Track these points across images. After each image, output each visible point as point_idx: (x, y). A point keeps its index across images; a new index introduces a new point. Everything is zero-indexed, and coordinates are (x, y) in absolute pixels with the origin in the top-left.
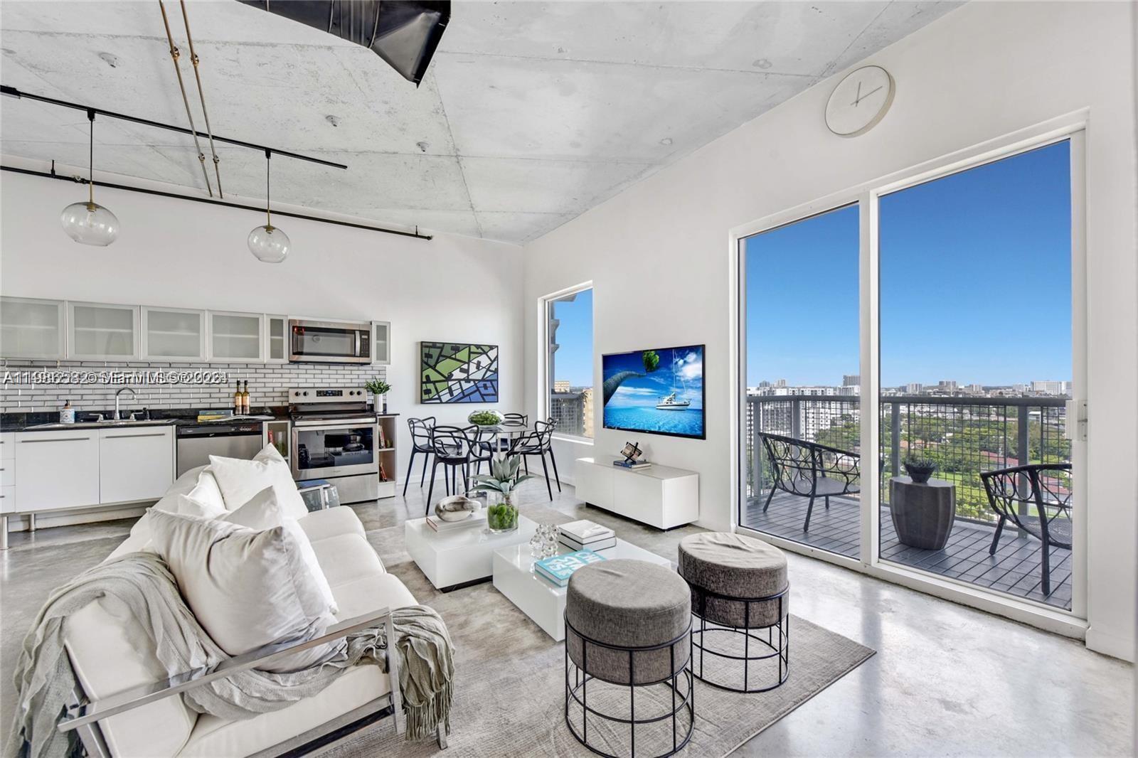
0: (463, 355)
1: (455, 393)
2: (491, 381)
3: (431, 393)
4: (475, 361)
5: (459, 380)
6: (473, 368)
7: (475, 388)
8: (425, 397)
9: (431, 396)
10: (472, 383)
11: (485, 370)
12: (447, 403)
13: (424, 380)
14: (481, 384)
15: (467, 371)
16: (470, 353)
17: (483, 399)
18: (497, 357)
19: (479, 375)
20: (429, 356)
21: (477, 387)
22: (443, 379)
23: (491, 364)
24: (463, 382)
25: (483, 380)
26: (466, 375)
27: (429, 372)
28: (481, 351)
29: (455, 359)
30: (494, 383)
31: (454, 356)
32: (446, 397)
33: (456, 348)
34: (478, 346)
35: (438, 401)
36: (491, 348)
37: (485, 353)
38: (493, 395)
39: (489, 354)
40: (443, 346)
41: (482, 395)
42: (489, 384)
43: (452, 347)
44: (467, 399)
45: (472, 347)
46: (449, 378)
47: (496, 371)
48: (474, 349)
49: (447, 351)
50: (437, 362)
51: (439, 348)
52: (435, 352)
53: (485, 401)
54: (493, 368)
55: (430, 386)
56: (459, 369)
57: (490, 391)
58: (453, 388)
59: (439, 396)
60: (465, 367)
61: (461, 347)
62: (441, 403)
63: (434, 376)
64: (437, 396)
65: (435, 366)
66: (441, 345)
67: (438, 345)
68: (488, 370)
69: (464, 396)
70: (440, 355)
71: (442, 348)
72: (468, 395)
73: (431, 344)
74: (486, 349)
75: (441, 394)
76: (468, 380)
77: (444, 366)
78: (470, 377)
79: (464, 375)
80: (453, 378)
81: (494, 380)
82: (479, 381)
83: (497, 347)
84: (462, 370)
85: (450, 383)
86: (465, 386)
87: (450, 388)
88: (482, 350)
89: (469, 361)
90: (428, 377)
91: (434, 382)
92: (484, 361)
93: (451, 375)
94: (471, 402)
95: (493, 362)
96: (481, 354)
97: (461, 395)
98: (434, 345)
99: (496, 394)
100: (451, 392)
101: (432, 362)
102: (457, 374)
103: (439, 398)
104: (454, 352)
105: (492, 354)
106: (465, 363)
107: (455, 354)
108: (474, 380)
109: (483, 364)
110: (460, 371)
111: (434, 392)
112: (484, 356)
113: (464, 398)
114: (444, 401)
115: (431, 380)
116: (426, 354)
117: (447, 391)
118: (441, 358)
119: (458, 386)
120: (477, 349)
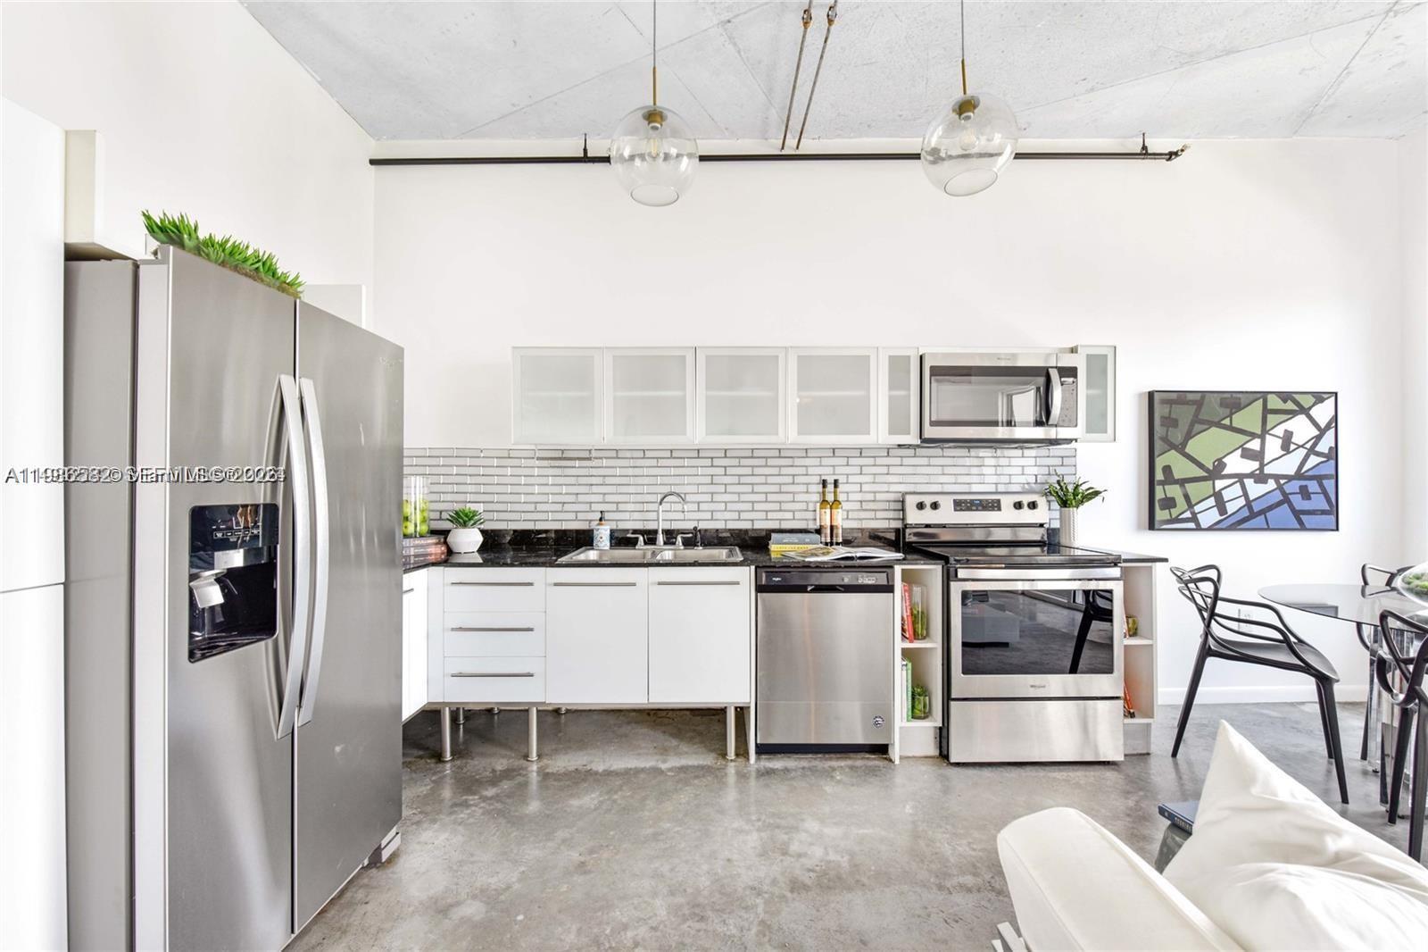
0: (1248, 418)
1: (1232, 508)
2: (1319, 479)
3: (1175, 506)
4: (1279, 431)
5: (1240, 478)
6: (1273, 446)
7: (1278, 497)
8: (1161, 515)
9: (1175, 512)
10: (1271, 484)
11: (1302, 452)
12: (1210, 529)
13: (1159, 477)
14: (1293, 487)
15: (1258, 456)
16: (1266, 411)
17: (1301, 522)
18: (1335, 418)
19: (1288, 465)
20: (1170, 422)
21: (1283, 492)
22: (1203, 474)
23: (1318, 438)
24: (1249, 482)
25: (1299, 475)
26: (1255, 465)
27: (1171, 458)
28: (1295, 408)
29: (1231, 428)
30: (1329, 484)
31: (1227, 422)
32: (1209, 516)
33: (1234, 402)
34: (1285, 396)
35: (1192, 525)
36: (1319, 397)
37: (1305, 411)
38: (1324, 512)
39: (1313, 412)
40: (1203, 398)
41: (1297, 514)
42: (1313, 486)
43: (1224, 400)
44: (1260, 521)
45: (1269, 396)
46: (1216, 471)
47: (1334, 454)
48: (1274, 403)
49: (1213, 410)
50: (1189, 436)
51: (1194, 402)
52: (1185, 413)
53: (1304, 528)
54: (1324, 446)
55: (1174, 491)
56: (1240, 450)
57: (1318, 503)
58: (1227, 495)
59: (1194, 515)
60: (1255, 445)
61: (1244, 400)
62: (1199, 528)
63: (1182, 468)
64: (1188, 515)
65: (1184, 444)
66: (1198, 397)
67: (1190, 397)
68: (1312, 451)
69: (1254, 515)
70: (1196, 420)
71: (1199, 404)
72: (1263, 512)
73: (1174, 396)
74: (1306, 401)
75: (1197, 509)
76: (1260, 477)
77: (1206, 445)
78: (1267, 470)
79: (1251, 466)
80: (1225, 472)
81: (1327, 477)
82: (1289, 478)
83: (1336, 394)
84: (1247, 454)
85: (1219, 484)
86: (1255, 490)
87: (1218, 496)
88: (1295, 404)
89: (1265, 431)
90: (1167, 470)
91: (1182, 482)
92: (1301, 429)
93: (1220, 464)
94: (1270, 529)
95: (1322, 432)
96: (1293, 413)
97: (1246, 513)
98: (1180, 398)
99: (1334, 509)
100: (1221, 505)
101: (1177, 436)
102: (1236, 464)
103: (1194, 519)
104: (1228, 411)
105: (1322, 413)
106: (1253, 436)
107: (1230, 416)
108: (1277, 477)
109: (1299, 438)
110: (1243, 456)
111: (1181, 502)
112: (1302, 418)
113: (1252, 518)
114: (1204, 525)
115: (1177, 475)
116: (1162, 418)
117: (1211, 501)
118: (1198, 427)
119: (1236, 490)
120: (1283, 401)
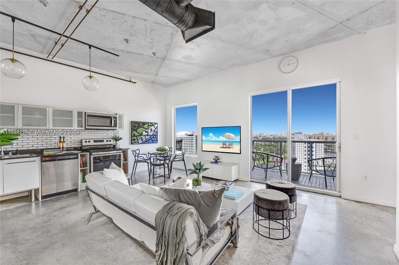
0: (146, 126)
1: (144, 140)
2: (155, 135)
3: (135, 140)
4: (150, 128)
5: (145, 135)
6: (149, 131)
7: (150, 138)
8: (133, 142)
9: (135, 141)
10: (149, 136)
11: (153, 132)
12: (141, 144)
13: (133, 135)
14: (152, 137)
15: (147, 132)
16: (149, 125)
17: (153, 142)
18: (157, 127)
19: (151, 134)
20: (134, 126)
21: (151, 137)
22: (139, 135)
23: (155, 130)
25: (153, 135)
27: (135, 132)
28: (152, 125)
29: (144, 128)
30: (156, 136)
31: (143, 127)
32: (140, 142)
33: (144, 124)
34: (151, 123)
35: (138, 143)
36: (155, 124)
37: (153, 125)
38: (156, 140)
39: (154, 126)
40: (140, 123)
41: (153, 141)
42: (155, 137)
43: (142, 123)
44: (147, 142)
45: (149, 123)
46: (141, 135)
47: (157, 132)
48: (150, 124)
49: (141, 125)
50: (137, 129)
51: (138, 123)
52: (137, 125)
53: (153, 143)
54: (156, 131)
55: (135, 138)
57: (155, 139)
58: (143, 138)
59: (138, 141)
60: (147, 130)
61: (145, 123)
62: (139, 144)
63: (136, 134)
64: (137, 141)
65: (137, 130)
66: (139, 123)
67: (138, 122)
68: (154, 131)
69: (147, 141)
70: (138, 126)
71: (139, 124)
72: (148, 141)
73: (135, 122)
74: (154, 124)
75: (139, 140)
76: (148, 135)
77: (140, 130)
79: (146, 134)
80: (143, 134)
81: (156, 135)
82: (151, 135)
83: (157, 123)
85: (142, 136)
86: (147, 137)
87: (142, 138)
88: (152, 124)
89: (148, 128)
90: (134, 134)
91: (136, 136)
92: (153, 128)
93: (142, 133)
94: (149, 143)
95: (156, 129)
96: (152, 126)
97: (146, 141)
98: (136, 122)
100: (142, 140)
101: (136, 129)
103: (138, 142)
104: (143, 125)
105: (156, 126)
106: (147, 129)
107: (143, 126)
108: (150, 135)
109: (153, 130)
110: (145, 132)
111: (136, 140)
112: (153, 126)
113: (146, 142)
114: (140, 143)
115: (136, 135)
116: (133, 126)
117: (141, 139)
118: (139, 127)
119: (144, 137)
120: (151, 124)
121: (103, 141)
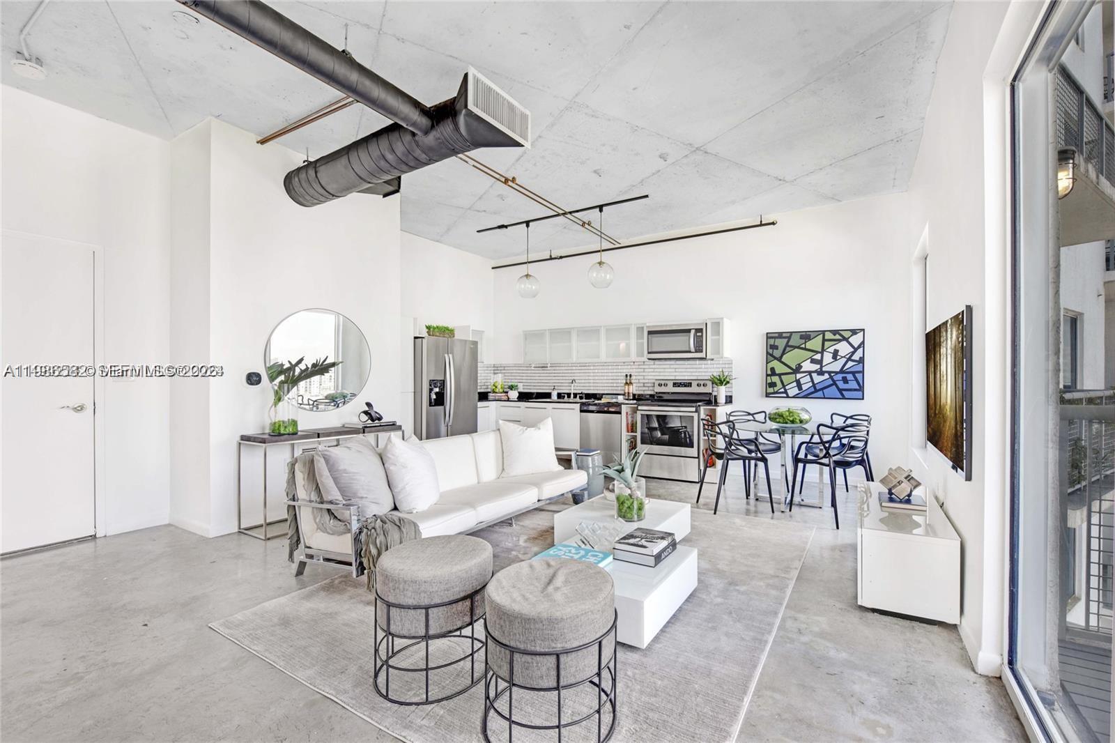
0: (815, 344)
1: (804, 387)
2: (853, 373)
3: (776, 386)
4: (831, 350)
5: (810, 373)
6: (828, 358)
7: (830, 382)
8: (771, 390)
9: (776, 389)
10: (826, 376)
11: (844, 360)
12: (794, 397)
13: (769, 372)
14: (839, 377)
15: (820, 362)
16: (824, 340)
17: (842, 394)
18: (863, 343)
19: (836, 366)
20: (774, 347)
21: (833, 380)
22: (791, 371)
23: (853, 353)
24: (814, 375)
25: (842, 371)
26: (818, 366)
27: (775, 364)
28: (840, 338)
29: (805, 349)
30: (859, 376)
31: (803, 346)
32: (793, 391)
33: (806, 336)
34: (835, 332)
35: (785, 395)
36: (854, 332)
37: (846, 339)
38: (856, 390)
39: (851, 340)
40: (791, 335)
41: (840, 391)
42: (850, 377)
43: (802, 335)
44: (820, 394)
45: (827, 333)
46: (798, 369)
47: (861, 360)
48: (829, 336)
49: (795, 341)
50: (784, 353)
51: (785, 337)
52: (781, 343)
53: (844, 398)
54: (856, 357)
55: (775, 379)
56: (809, 360)
57: (853, 385)
58: (802, 381)
59: (786, 390)
60: (818, 357)
61: (813, 335)
62: (788, 397)
63: (780, 368)
64: (783, 390)
65: (781, 357)
66: (788, 335)
67: (784, 335)
68: (849, 359)
69: (816, 391)
70: (787, 345)
71: (789, 338)
72: (822, 389)
73: (777, 335)
74: (846, 334)
75: (787, 387)
76: (821, 373)
77: (792, 358)
78: (824, 369)
79: (816, 367)
80: (802, 370)
81: (858, 372)
82: (837, 373)
83: (863, 330)
84: (813, 361)
85: (799, 376)
86: (817, 378)
87: (798, 381)
88: (840, 336)
89: (823, 350)
90: (773, 369)
91: (780, 375)
92: (844, 349)
93: (799, 366)
94: (824, 398)
95: (856, 350)
96: (839, 341)
97: (812, 390)
98: (780, 335)
99: (861, 388)
100: (799, 386)
101: (777, 353)
102: (807, 366)
103: (786, 392)
104: (804, 341)
105: (856, 340)
106: (817, 352)
107: (805, 343)
108: (829, 373)
109: (842, 353)
110: (811, 362)
111: (779, 385)
112: (844, 343)
114: (791, 395)
115: (777, 372)
117: (795, 384)
119: (808, 379)
120: (835, 335)
121: (689, 385)
